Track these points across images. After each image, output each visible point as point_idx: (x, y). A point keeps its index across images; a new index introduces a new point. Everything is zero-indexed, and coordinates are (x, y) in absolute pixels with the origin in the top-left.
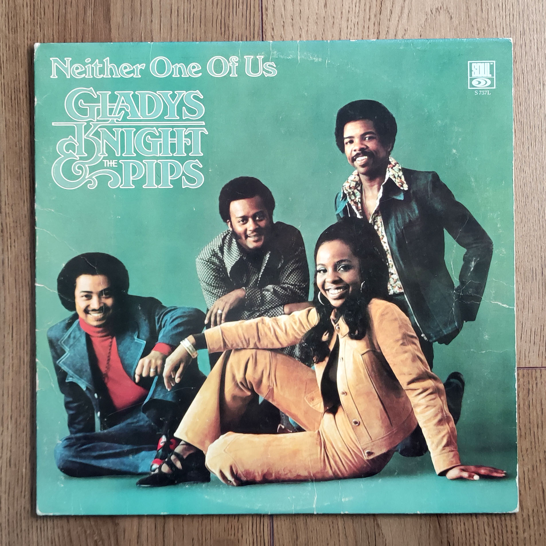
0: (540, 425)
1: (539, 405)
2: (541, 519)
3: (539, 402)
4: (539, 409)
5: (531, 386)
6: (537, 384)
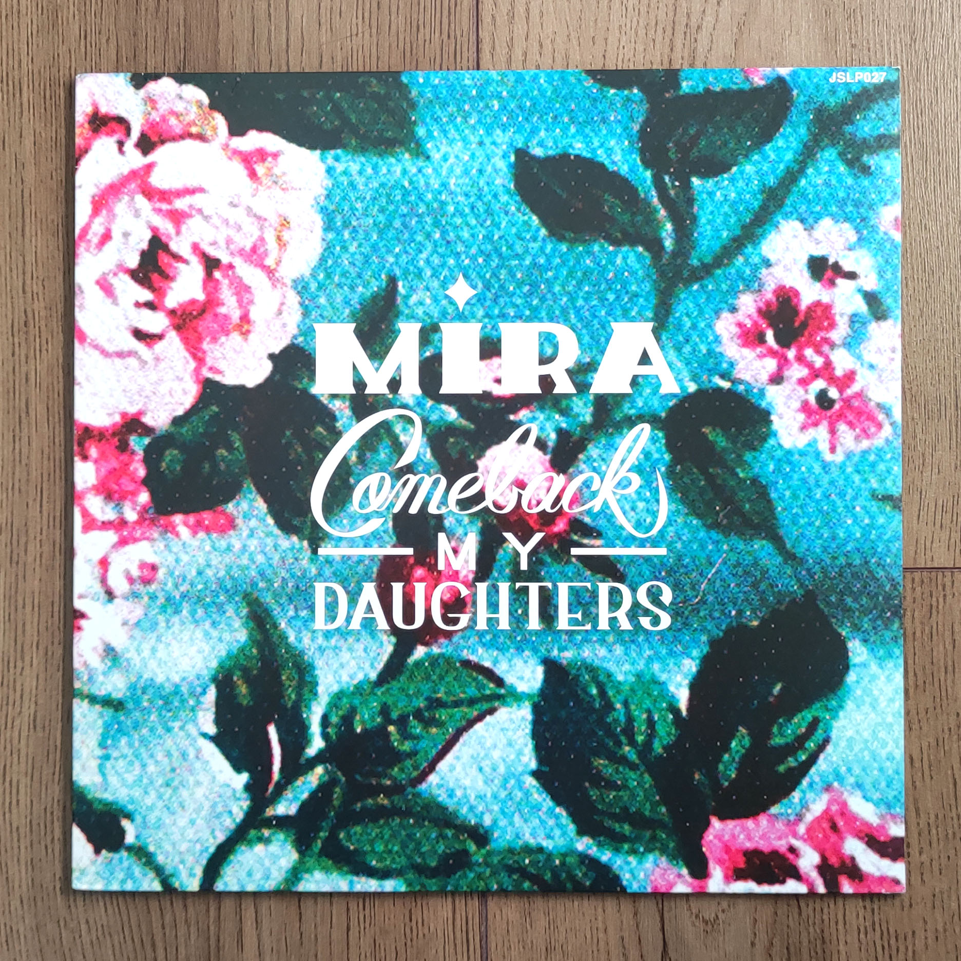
0: (950, 668)
1: (948, 634)
2: (950, 832)
3: (948, 627)
4: (948, 641)
5: (934, 599)
6: (945, 596)
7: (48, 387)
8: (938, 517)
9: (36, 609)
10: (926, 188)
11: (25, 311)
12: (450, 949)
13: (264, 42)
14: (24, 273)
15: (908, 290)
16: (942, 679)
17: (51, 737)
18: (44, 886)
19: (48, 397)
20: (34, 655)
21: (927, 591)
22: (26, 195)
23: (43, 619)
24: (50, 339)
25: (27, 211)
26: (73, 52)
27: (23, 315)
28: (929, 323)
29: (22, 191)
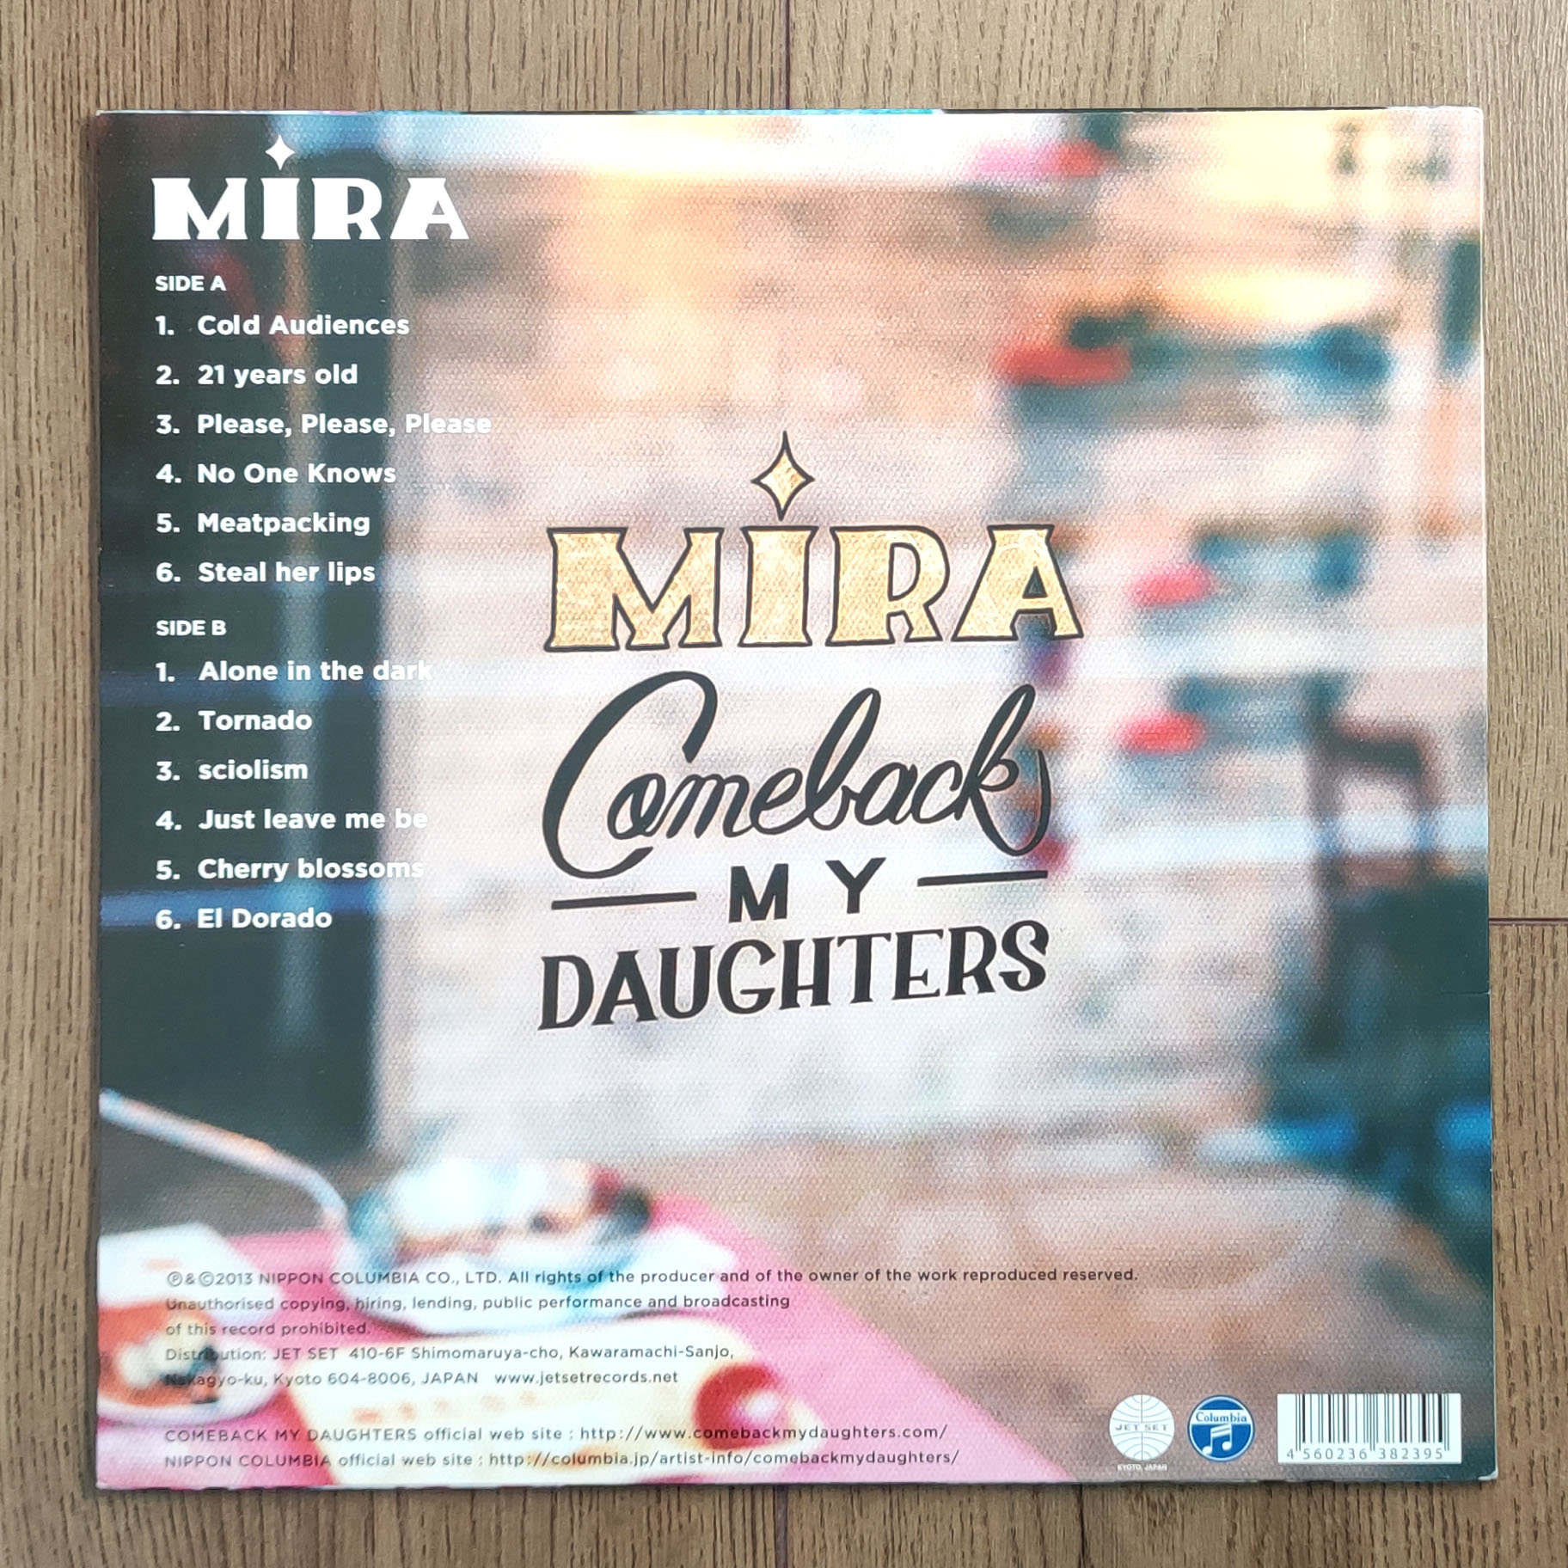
7: (54, 600)
8: (1547, 834)
9: (31, 973)
10: (1532, 286)
11: (18, 470)
12: (724, 1549)
13: (427, 22)
14: (16, 405)
15: (1500, 457)
16: (1550, 1103)
17: (54, 1190)
18: (38, 1441)
19: (55, 615)
20: (27, 1050)
21: (1526, 956)
22: (21, 272)
23: (42, 991)
24: (59, 517)
25: (22, 300)
26: (102, 33)
27: (14, 476)
28: (1535, 510)
29: (14, 266)
